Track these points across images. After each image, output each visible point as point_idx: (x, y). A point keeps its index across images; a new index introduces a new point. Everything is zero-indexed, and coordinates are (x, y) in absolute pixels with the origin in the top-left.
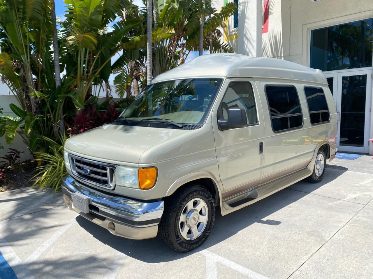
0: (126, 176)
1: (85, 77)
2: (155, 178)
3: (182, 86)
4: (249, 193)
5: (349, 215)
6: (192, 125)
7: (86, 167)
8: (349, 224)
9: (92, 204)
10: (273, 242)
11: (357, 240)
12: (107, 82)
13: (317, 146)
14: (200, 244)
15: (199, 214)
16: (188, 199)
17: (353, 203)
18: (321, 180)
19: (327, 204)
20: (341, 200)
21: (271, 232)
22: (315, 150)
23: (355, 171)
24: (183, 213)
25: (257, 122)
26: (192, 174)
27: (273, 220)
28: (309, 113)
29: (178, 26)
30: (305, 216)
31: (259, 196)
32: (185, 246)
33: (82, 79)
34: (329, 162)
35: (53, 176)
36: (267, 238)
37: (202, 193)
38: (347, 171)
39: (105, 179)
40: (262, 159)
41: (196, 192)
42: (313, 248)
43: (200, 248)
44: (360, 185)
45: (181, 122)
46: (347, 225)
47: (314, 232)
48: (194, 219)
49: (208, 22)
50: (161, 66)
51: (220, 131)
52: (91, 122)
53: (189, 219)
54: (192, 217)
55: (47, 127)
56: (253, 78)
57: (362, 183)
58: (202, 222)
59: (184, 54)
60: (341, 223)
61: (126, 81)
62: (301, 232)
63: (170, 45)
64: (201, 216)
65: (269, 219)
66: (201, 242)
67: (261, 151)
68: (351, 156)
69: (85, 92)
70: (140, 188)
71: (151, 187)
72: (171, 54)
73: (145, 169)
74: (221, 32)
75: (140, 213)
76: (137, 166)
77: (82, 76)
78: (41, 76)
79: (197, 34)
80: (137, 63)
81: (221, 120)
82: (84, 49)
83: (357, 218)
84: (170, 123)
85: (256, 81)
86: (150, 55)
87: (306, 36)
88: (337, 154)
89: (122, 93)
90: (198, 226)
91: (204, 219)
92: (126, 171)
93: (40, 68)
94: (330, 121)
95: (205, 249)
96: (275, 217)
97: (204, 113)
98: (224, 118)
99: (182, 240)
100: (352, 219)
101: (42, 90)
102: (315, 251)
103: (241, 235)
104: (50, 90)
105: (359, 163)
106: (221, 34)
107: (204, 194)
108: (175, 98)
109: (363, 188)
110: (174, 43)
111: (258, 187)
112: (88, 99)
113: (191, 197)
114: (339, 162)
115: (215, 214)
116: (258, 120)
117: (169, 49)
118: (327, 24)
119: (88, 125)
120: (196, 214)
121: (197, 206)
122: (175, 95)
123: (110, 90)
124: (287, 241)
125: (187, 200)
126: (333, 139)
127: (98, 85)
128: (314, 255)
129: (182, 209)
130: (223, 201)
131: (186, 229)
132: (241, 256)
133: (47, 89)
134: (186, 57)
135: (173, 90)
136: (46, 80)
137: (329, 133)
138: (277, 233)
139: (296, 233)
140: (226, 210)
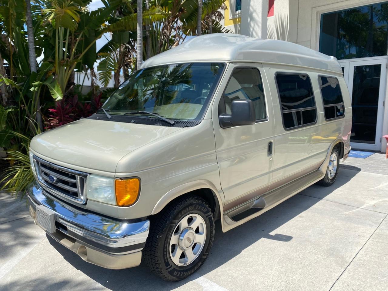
0: (100, 189)
1: (64, 62)
2: (138, 191)
3: (176, 73)
4: (255, 202)
5: (370, 228)
6: (187, 121)
7: (52, 174)
8: (372, 239)
9: (59, 221)
10: (284, 265)
11: (385, 262)
12: (92, 69)
13: (331, 144)
14: (196, 269)
15: (194, 233)
16: (181, 215)
17: (372, 212)
18: (333, 183)
19: (343, 213)
20: (359, 208)
21: (281, 250)
22: (328, 149)
23: (369, 171)
24: (174, 233)
25: (266, 117)
26: (188, 184)
27: (283, 234)
28: (324, 106)
29: (174, 5)
30: (319, 229)
31: (266, 205)
32: (177, 274)
33: (61, 65)
34: (342, 162)
35: (24, 178)
36: (278, 260)
37: (198, 207)
38: (361, 172)
39: (75, 190)
40: (271, 162)
41: (191, 207)
42: (334, 273)
43: (196, 274)
44: (377, 188)
45: (174, 118)
46: (370, 241)
47: (332, 251)
48: (189, 239)
49: (207, 3)
50: (154, 52)
51: (222, 129)
52: (72, 114)
53: (182, 240)
54: (186, 238)
55: (21, 120)
56: (261, 63)
57: (379, 187)
58: (199, 242)
59: (181, 38)
60: (362, 238)
61: (113, 69)
62: (318, 250)
63: (165, 27)
64: (197, 236)
65: (278, 233)
66: (197, 267)
67: (269, 153)
68: (362, 154)
69: (66, 80)
70: (118, 205)
71: (132, 203)
72: (165, 37)
73: (124, 180)
74: (222, 15)
75: (118, 236)
76: (114, 176)
77: (61, 60)
78: (13, 61)
79: (195, 16)
80: (126, 47)
81: (223, 115)
82: (63, 28)
83: (380, 232)
84: (159, 118)
85: (265, 67)
86: (140, 37)
87: (315, 20)
88: (350, 152)
89: (106, 82)
90: (193, 248)
91: (201, 239)
92: (100, 182)
93: (11, 50)
94: (345, 116)
95: (202, 275)
96: (285, 231)
97: (203, 105)
98: (227, 113)
99: (174, 267)
100: (375, 233)
101: (16, 77)
102: (337, 278)
103: (246, 255)
104: (25, 77)
105: (372, 162)
106: (223, 16)
107: (201, 208)
108: (169, 86)
109: (381, 193)
110: (168, 25)
111: (265, 195)
112: (69, 88)
113: (185, 213)
114: (350, 161)
115: (214, 231)
116: (268, 114)
117: (163, 32)
118: (339, 7)
119: (68, 118)
120: (191, 233)
121: (192, 224)
122: (169, 83)
123: (96, 79)
124: (301, 263)
125: (179, 217)
126: (346, 136)
127: (82, 72)
128: (336, 283)
129: (173, 229)
130: (224, 214)
131: (179, 253)
132: (247, 286)
133: (21, 76)
134: (183, 41)
135: (166, 77)
136: (20, 66)
137: (342, 129)
138: (288, 252)
139: (312, 253)
140: (228, 225)
